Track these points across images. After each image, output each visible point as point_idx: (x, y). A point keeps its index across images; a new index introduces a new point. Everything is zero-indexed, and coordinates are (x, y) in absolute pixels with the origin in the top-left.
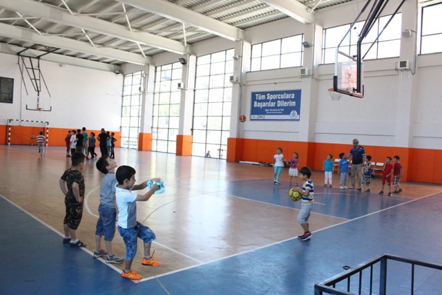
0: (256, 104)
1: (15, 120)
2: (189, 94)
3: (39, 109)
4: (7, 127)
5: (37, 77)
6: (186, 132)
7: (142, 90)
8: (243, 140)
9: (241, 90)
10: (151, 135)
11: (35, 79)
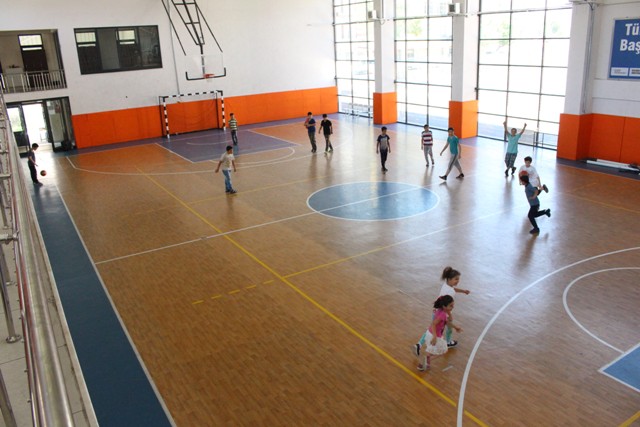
0: (624, 45)
1: (171, 96)
2: (470, 23)
3: (207, 76)
4: (161, 108)
5: (195, 20)
6: (467, 96)
7: (374, 16)
8: (592, 116)
9: (592, 18)
10: (394, 95)
11: (192, 23)
